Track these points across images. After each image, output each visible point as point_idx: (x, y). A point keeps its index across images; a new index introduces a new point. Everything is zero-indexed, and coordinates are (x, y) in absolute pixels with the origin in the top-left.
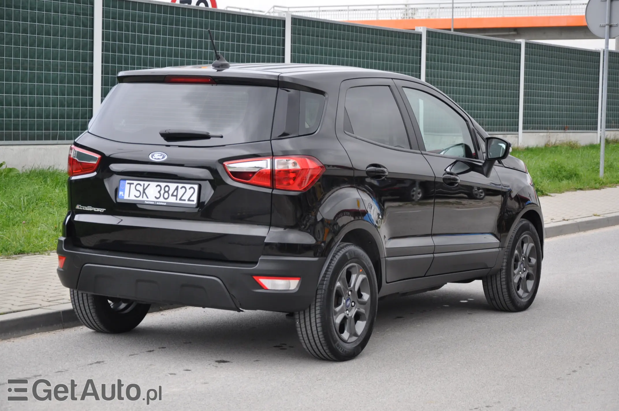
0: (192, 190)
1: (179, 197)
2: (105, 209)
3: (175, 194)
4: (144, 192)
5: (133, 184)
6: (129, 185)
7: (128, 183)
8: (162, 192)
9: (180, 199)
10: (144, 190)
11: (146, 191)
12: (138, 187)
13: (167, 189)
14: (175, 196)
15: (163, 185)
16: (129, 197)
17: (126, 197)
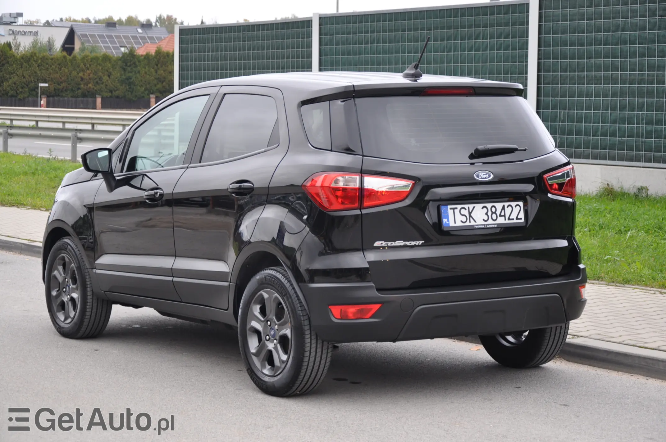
0: (518, 207)
1: (507, 217)
2: (423, 242)
3: (503, 214)
4: (470, 216)
5: (456, 208)
6: (452, 210)
7: (451, 209)
8: (490, 213)
9: (509, 219)
10: (470, 214)
11: (472, 215)
12: (463, 212)
13: (494, 210)
14: (502, 216)
15: (489, 205)
16: (455, 223)
17: (452, 224)
